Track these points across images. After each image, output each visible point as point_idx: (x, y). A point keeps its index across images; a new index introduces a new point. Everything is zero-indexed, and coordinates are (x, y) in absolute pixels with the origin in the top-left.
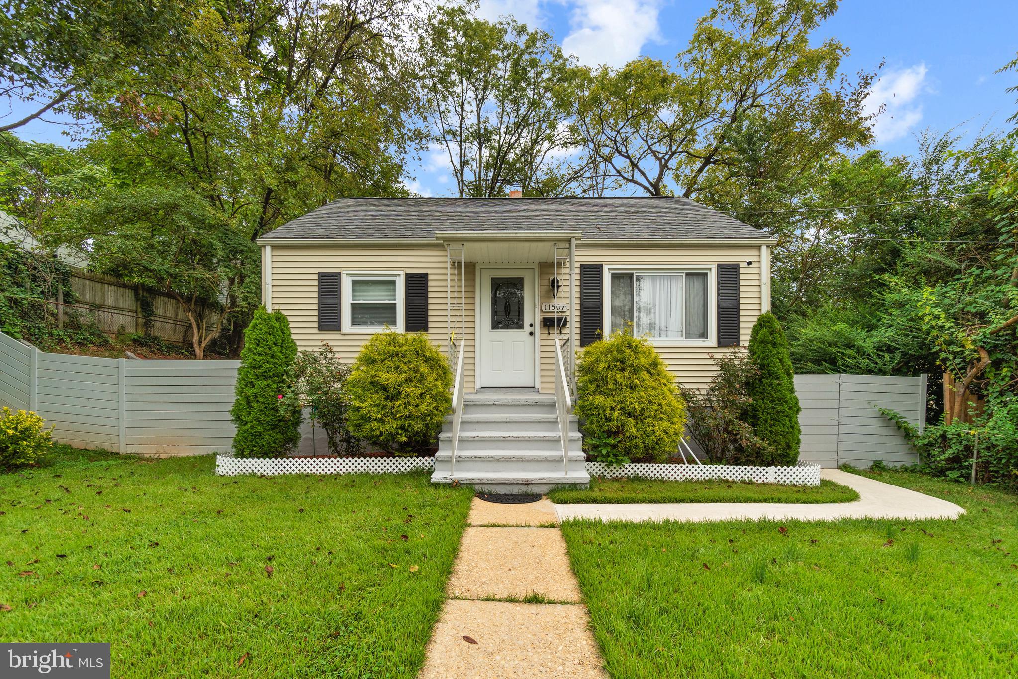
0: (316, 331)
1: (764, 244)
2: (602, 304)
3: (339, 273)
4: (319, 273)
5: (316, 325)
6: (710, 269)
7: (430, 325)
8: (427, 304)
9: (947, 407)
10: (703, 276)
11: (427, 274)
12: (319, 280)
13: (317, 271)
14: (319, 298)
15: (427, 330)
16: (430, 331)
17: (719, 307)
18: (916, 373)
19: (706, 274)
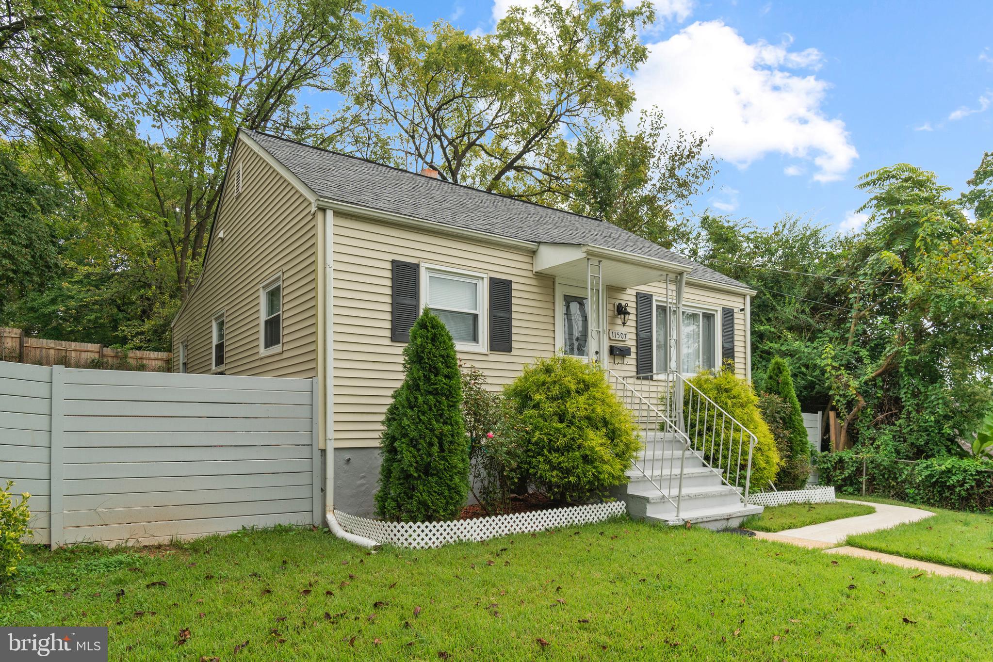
0: (388, 342)
2: (652, 336)
3: (418, 265)
4: (393, 262)
5: (388, 334)
6: (716, 311)
7: (514, 345)
8: (510, 319)
9: (833, 438)
10: (709, 317)
11: (510, 282)
12: (393, 270)
13: (391, 257)
14: (394, 296)
15: (510, 351)
16: (514, 352)
17: (723, 348)
18: (815, 412)
19: (713, 315)
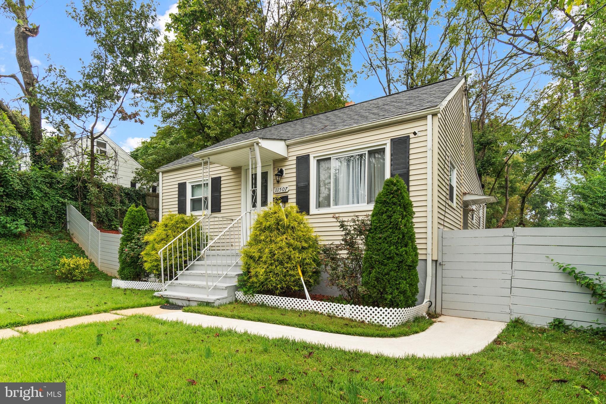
1: (429, 114)
2: (309, 184)
3: (186, 183)
4: (179, 184)
6: (386, 144)
7: (222, 208)
8: (220, 196)
11: (220, 177)
12: (179, 188)
13: (177, 183)
14: (178, 198)
15: (220, 211)
16: (222, 211)
17: (392, 175)
19: (385, 149)
